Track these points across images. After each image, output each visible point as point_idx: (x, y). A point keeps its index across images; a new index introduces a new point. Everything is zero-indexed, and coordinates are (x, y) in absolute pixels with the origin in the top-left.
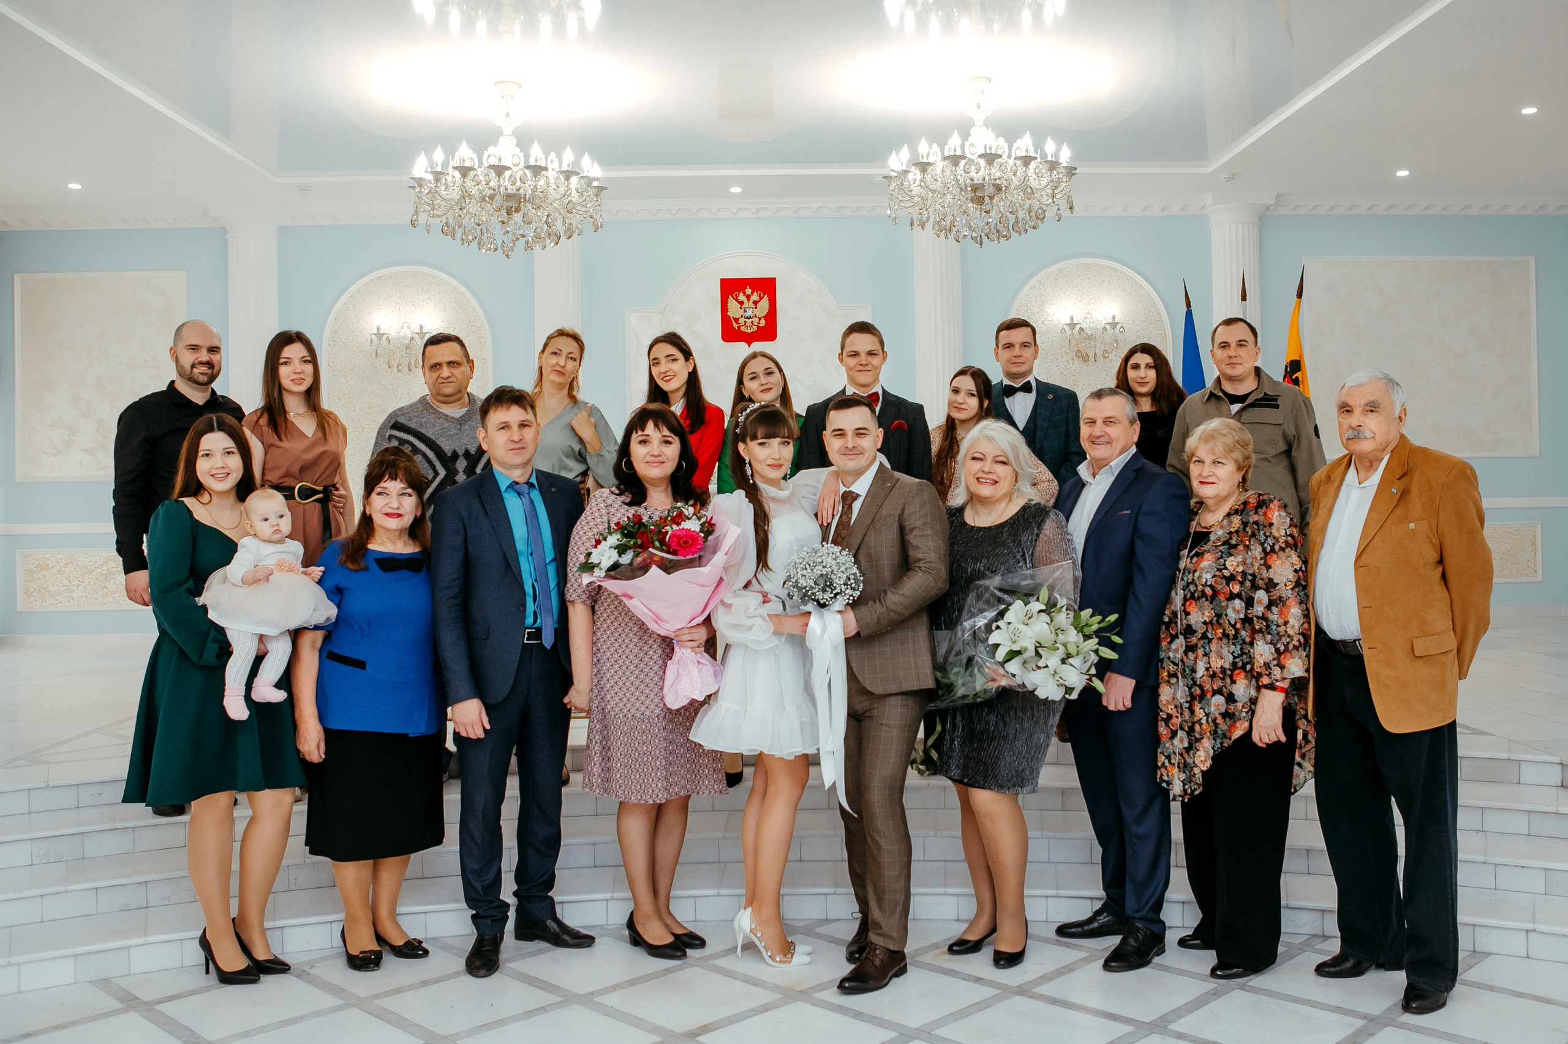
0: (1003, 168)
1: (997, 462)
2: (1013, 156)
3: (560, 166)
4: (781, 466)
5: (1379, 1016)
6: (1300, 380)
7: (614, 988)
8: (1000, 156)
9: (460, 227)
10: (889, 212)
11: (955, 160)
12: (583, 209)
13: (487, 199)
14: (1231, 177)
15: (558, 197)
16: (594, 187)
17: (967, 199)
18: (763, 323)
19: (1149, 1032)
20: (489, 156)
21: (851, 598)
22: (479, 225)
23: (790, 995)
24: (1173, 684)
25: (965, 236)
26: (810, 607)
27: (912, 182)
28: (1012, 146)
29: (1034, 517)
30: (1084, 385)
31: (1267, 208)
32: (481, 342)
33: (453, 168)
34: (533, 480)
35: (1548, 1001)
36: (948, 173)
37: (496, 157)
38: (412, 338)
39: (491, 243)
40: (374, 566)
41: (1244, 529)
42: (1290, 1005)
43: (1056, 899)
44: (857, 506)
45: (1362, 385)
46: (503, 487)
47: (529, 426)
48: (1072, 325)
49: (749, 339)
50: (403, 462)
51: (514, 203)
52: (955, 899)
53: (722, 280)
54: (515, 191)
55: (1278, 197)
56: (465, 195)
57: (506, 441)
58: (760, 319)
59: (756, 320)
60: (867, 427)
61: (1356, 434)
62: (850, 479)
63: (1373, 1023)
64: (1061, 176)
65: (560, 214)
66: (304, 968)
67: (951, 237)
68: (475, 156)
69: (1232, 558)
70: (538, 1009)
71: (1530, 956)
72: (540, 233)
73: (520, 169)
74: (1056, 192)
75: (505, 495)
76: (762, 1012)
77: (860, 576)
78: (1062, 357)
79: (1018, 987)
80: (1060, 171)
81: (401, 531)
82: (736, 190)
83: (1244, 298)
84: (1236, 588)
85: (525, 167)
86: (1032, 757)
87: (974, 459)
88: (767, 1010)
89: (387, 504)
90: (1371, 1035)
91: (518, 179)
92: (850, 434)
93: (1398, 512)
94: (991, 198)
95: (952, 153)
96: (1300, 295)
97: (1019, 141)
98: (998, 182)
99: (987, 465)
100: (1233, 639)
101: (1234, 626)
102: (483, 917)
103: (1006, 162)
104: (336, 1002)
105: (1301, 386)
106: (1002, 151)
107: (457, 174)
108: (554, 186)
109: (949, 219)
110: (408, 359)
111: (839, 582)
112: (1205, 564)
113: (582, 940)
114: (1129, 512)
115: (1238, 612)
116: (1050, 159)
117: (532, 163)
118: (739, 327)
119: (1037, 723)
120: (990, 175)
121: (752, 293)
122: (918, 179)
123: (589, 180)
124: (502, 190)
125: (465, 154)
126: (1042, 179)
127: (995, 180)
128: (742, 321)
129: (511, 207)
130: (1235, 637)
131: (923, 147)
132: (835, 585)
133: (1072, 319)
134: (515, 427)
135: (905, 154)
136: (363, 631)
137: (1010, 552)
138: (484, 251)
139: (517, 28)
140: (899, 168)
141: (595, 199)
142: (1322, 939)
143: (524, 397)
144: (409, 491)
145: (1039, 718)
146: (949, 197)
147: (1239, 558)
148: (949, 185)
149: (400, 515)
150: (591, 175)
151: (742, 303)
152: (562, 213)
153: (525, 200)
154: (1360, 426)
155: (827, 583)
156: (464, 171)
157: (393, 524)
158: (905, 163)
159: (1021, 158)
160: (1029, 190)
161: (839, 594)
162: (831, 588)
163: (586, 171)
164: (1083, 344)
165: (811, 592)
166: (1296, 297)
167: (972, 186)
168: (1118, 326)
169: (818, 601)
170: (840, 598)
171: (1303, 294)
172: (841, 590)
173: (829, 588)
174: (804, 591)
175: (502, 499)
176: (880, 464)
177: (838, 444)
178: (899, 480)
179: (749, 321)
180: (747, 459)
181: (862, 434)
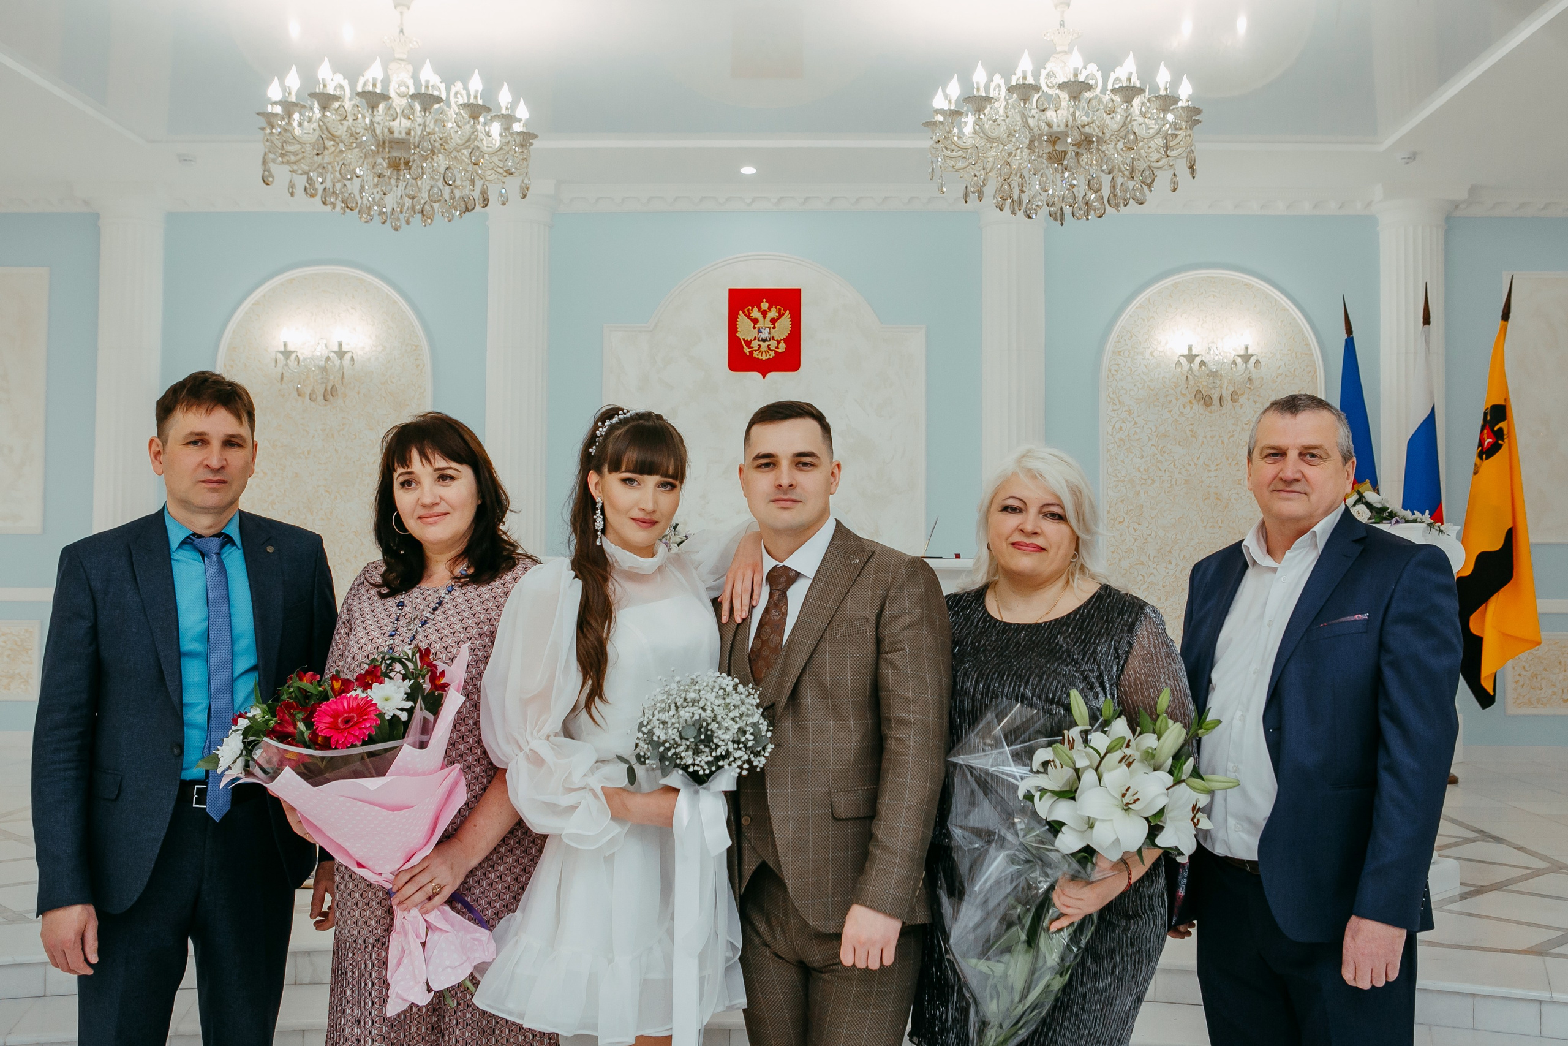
0: (1094, 105)
1: (1045, 515)
2: (1110, 88)
3: (466, 97)
4: (655, 523)
6: (1505, 432)
8: (1090, 88)
11: (1024, 93)
14: (1412, 157)
16: (518, 133)
17: (1040, 154)
18: (782, 347)
21: (746, 766)
26: (676, 779)
28: (1109, 76)
29: (1121, 614)
30: (1205, 437)
31: (1457, 207)
33: (310, 96)
34: (234, 531)
36: (1014, 112)
38: (328, 358)
44: (797, 595)
46: (175, 542)
47: (238, 445)
48: (1191, 358)
49: (764, 368)
53: (731, 291)
55: (1473, 190)
57: (197, 468)
58: (779, 342)
59: (773, 344)
60: (814, 451)
62: (783, 544)
64: (1178, 121)
67: (1020, 212)
73: (405, 99)
74: (1170, 143)
75: (175, 556)
77: (768, 730)
78: (1177, 399)
80: (1176, 113)
82: (748, 170)
83: (1427, 320)
85: (412, 97)
87: (1005, 510)
91: (400, 113)
92: (785, 464)
94: (1077, 154)
95: (1021, 83)
96: (1506, 315)
97: (1118, 70)
98: (1087, 129)
99: (1030, 520)
103: (1099, 96)
105: (1506, 440)
106: (1094, 80)
107: (316, 106)
109: (1016, 184)
110: (324, 386)
111: (724, 737)
114: (1366, 616)
116: (1162, 92)
118: (751, 352)
120: (1075, 117)
121: (770, 308)
122: (972, 123)
123: (508, 122)
125: (327, 77)
126: (1150, 122)
127: (1083, 126)
128: (755, 344)
129: (399, 159)
131: (980, 77)
132: (715, 741)
133: (1190, 349)
134: (216, 444)
135: (954, 87)
137: (1076, 669)
140: (946, 108)
148: (1015, 132)
150: (512, 114)
151: (755, 321)
155: (704, 737)
158: (953, 101)
159: (1121, 89)
160: (1132, 137)
161: (723, 757)
162: (709, 747)
163: (504, 109)
164: (1205, 383)
165: (673, 751)
166: (1500, 318)
167: (1050, 135)
168: (1253, 360)
169: (685, 768)
170: (727, 767)
171: (1511, 315)
172: (727, 751)
173: (706, 746)
174: (662, 749)
175: (168, 560)
176: (838, 522)
177: (764, 481)
178: (874, 553)
179: (764, 345)
180: (599, 500)
181: (805, 464)
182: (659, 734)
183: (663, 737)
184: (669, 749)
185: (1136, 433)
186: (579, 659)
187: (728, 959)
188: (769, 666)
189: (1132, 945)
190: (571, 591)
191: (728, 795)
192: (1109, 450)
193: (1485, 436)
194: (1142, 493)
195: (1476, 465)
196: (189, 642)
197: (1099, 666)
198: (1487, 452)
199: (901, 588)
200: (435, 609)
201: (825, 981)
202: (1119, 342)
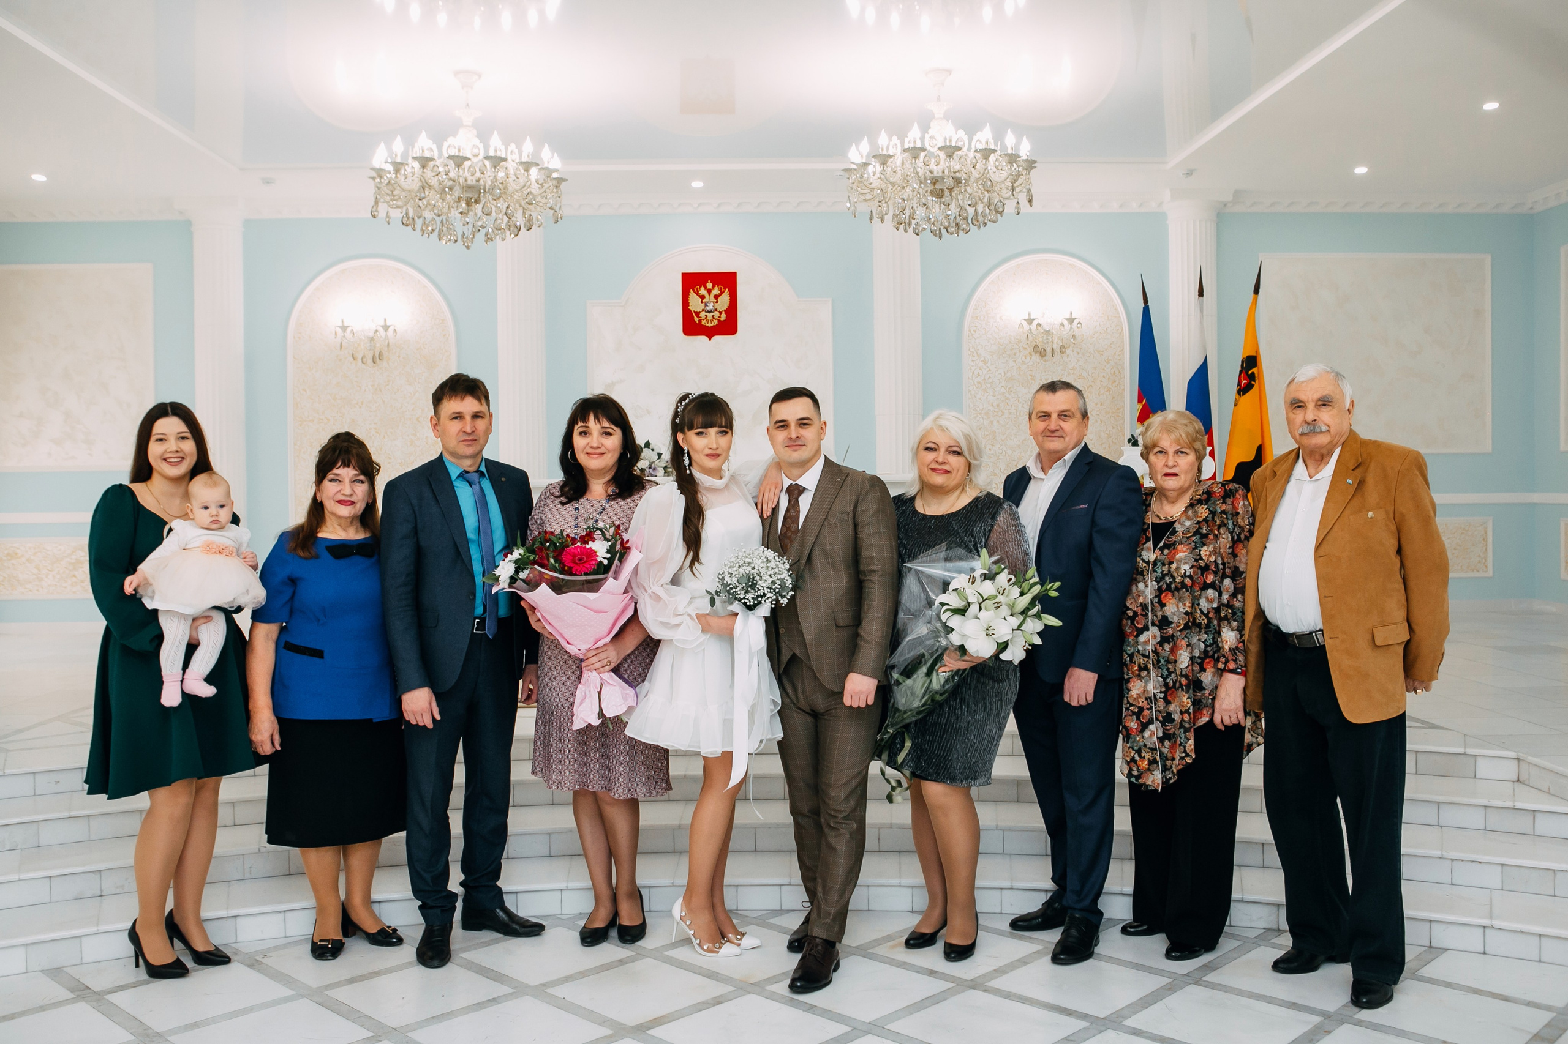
0: (963, 160)
1: (950, 452)
2: (973, 149)
3: (520, 156)
4: (719, 455)
5: (1336, 1012)
6: (1256, 375)
7: (567, 979)
8: (959, 149)
9: (419, 218)
10: (848, 205)
11: (915, 152)
12: (544, 201)
13: (447, 190)
14: (1189, 173)
15: (518, 188)
16: (554, 179)
17: (926, 192)
18: (723, 317)
19: (1103, 1028)
20: (449, 147)
22: (439, 216)
23: (745, 987)
24: (1143, 678)
25: (925, 229)
27: (871, 174)
28: (972, 139)
29: (988, 508)
31: (1225, 205)
32: (444, 335)
33: (413, 158)
34: (483, 468)
35: (1506, 999)
36: (908, 165)
37: (455, 148)
38: (376, 331)
39: (451, 234)
40: (326, 555)
41: (1213, 518)
42: (1244, 1000)
43: (1010, 891)
44: (805, 501)
45: (1313, 379)
46: (453, 476)
47: (482, 417)
48: (1030, 321)
49: (710, 332)
50: (355, 448)
51: (473, 195)
52: (909, 891)
53: (683, 274)
54: (474, 182)
55: (1237, 194)
56: (425, 186)
57: (459, 432)
58: (721, 313)
59: (717, 314)
60: (810, 416)
61: (1312, 428)
62: (796, 472)
63: (1329, 1021)
64: (1021, 169)
65: (521, 206)
66: (257, 958)
67: (910, 230)
68: (434, 147)
69: (1205, 548)
70: (489, 1000)
71: (1486, 952)
72: (500, 223)
73: (480, 160)
74: (1015, 185)
75: (455, 484)
76: (714, 1005)
78: (1020, 352)
79: (971, 980)
80: (1019, 163)
81: (352, 519)
82: (697, 184)
83: (1201, 293)
84: (1210, 578)
85: (485, 158)
86: (984, 749)
87: (927, 449)
88: (719, 1003)
89: (340, 491)
90: (1328, 1032)
91: (478, 170)
92: (793, 425)
93: (1356, 503)
94: (951, 190)
95: (912, 145)
96: (1257, 290)
97: (979, 134)
98: (958, 175)
99: (941, 456)
100: (1205, 628)
101: (1207, 615)
102: (432, 907)
103: (966, 155)
104: (288, 992)
105: (1257, 381)
106: (962, 143)
107: (416, 165)
108: (514, 178)
109: (908, 212)
110: (372, 352)
111: (764, 585)
112: (1180, 555)
113: (533, 929)
114: (1086, 506)
115: (1212, 602)
116: (1010, 151)
117: (492, 153)
118: (700, 321)
119: (989, 715)
120: (949, 167)
121: (713, 287)
122: (878, 172)
123: (548, 172)
124: (462, 181)
125: (424, 144)
126: (1002, 172)
127: (955, 173)
128: (703, 315)
129: (471, 199)
130: (1208, 626)
131: (883, 140)
132: (758, 586)
133: (1029, 314)
134: (468, 418)
135: (865, 147)
136: (319, 620)
137: (962, 541)
138: (444, 242)
139: (477, 21)
140: (859, 161)
141: (555, 190)
142: (1276, 933)
143: (479, 388)
144: (362, 477)
145: (991, 709)
146: (909, 189)
147: (1211, 548)
148: (909, 178)
149: (352, 503)
150: (551, 166)
151: (703, 297)
152: (523, 204)
153: (485, 191)
154: (1315, 420)
155: (751, 583)
156: (424, 162)
157: (345, 511)
158: (864, 156)
159: (981, 150)
160: (989, 183)
161: (762, 596)
162: (754, 589)
163: (546, 162)
164: (1041, 340)
165: (734, 590)
166: (1252, 292)
167: (931, 179)
168: (1076, 322)
169: (740, 600)
170: (763, 602)
171: (1260, 290)
172: (764, 593)
173: (752, 589)
174: (728, 588)
175: (453, 487)
176: (826, 457)
177: (781, 435)
178: (848, 474)
179: (710, 315)
180: (686, 448)
181: (805, 424)
182: (728, 580)
183: (729, 582)
184: (732, 589)
185: (990, 377)
186: (684, 539)
187: (772, 711)
188: (791, 541)
189: (996, 696)
190: (679, 502)
191: (766, 618)
192: (970, 391)
193: (1242, 378)
194: (995, 423)
195: (1236, 399)
196: (471, 534)
197: (975, 539)
198: (1243, 390)
199: (866, 494)
200: (601, 513)
201: (826, 720)
202: (976, 309)
